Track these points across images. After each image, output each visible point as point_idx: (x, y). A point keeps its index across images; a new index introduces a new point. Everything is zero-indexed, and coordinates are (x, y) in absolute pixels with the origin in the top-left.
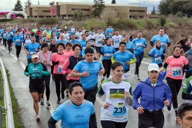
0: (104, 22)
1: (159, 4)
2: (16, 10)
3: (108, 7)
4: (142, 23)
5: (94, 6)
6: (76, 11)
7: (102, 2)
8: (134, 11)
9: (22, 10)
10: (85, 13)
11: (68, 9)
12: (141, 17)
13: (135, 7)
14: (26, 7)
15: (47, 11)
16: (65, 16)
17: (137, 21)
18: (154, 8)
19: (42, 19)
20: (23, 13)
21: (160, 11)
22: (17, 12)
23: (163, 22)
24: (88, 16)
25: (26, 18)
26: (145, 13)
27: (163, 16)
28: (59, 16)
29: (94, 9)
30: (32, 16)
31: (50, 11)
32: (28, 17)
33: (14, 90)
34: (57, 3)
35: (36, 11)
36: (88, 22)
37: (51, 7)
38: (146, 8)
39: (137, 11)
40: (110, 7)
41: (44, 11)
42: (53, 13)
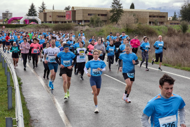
0: (122, 28)
1: (181, 9)
2: (29, 15)
3: (126, 12)
4: (162, 29)
5: (112, 11)
6: (92, 17)
7: (120, 7)
8: (154, 16)
9: (36, 15)
10: (102, 18)
11: (84, 14)
12: (162, 23)
13: (155, 12)
14: (40, 11)
15: (62, 16)
16: (81, 21)
17: (157, 27)
18: (175, 13)
19: (57, 24)
20: (37, 18)
21: (182, 17)
22: (31, 18)
23: (185, 29)
24: (105, 21)
25: (40, 23)
26: (165, 19)
27: (185, 22)
28: (75, 21)
29: (112, 14)
30: (46, 22)
31: (65, 17)
32: (42, 22)
33: (26, 100)
34: (73, 7)
35: (50, 16)
36: (105, 28)
37: (66, 12)
38: (167, 13)
39: (157, 16)
40: (129, 12)
41: (59, 16)
42: (69, 18)
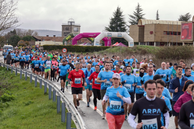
9: (124, 30)
14: (133, 23)
15: (175, 33)
19: (163, 48)
20: (125, 35)
22: (115, 34)
25: (131, 45)
30: (143, 43)
31: (179, 33)
32: (136, 43)
35: (151, 33)
37: (183, 24)
41: (168, 33)
42: (186, 37)
